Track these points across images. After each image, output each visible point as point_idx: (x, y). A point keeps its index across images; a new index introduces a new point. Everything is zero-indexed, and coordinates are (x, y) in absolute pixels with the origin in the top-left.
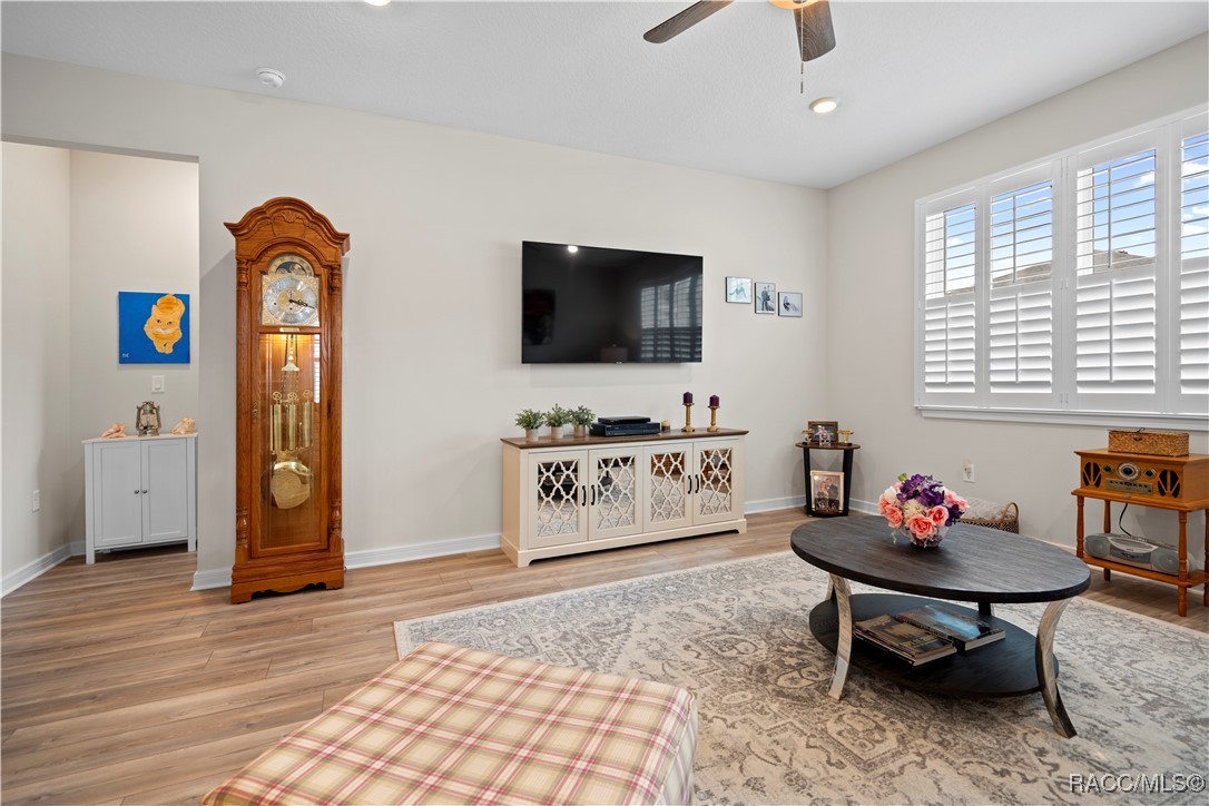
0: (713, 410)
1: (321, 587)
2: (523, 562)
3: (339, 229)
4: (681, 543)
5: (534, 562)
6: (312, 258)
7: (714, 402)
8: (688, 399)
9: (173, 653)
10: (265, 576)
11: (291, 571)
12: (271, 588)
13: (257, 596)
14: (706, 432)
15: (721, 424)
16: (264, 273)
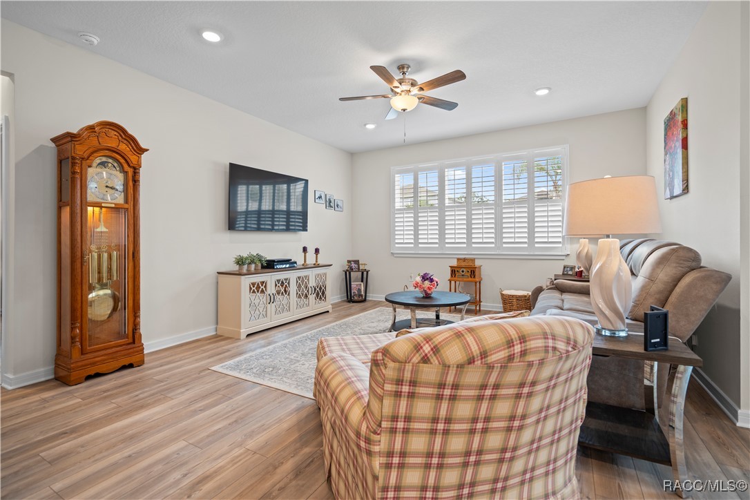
0: (317, 255)
1: (131, 366)
2: (243, 336)
3: (143, 146)
4: (308, 319)
5: (248, 335)
6: (122, 161)
7: (317, 251)
8: (305, 250)
9: (77, 410)
10: (94, 364)
11: (111, 359)
12: (98, 371)
13: (89, 378)
14: (313, 266)
15: (320, 262)
16: (90, 166)
